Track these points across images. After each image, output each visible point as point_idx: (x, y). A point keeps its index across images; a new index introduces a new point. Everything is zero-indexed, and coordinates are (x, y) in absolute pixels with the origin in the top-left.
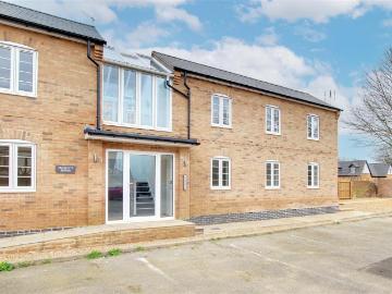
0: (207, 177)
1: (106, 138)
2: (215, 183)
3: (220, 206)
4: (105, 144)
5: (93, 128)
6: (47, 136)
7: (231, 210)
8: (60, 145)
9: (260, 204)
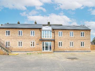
0: (58, 45)
1: (42, 40)
2: (59, 46)
3: (60, 49)
4: (42, 41)
5: (40, 39)
6: (36, 41)
7: (62, 50)
8: (37, 41)
9: (68, 50)
